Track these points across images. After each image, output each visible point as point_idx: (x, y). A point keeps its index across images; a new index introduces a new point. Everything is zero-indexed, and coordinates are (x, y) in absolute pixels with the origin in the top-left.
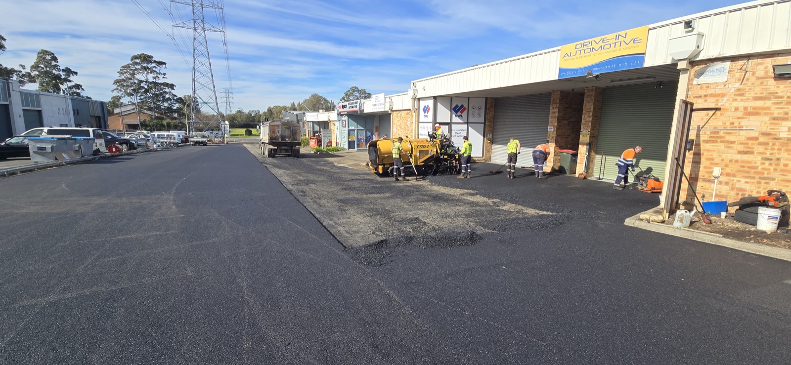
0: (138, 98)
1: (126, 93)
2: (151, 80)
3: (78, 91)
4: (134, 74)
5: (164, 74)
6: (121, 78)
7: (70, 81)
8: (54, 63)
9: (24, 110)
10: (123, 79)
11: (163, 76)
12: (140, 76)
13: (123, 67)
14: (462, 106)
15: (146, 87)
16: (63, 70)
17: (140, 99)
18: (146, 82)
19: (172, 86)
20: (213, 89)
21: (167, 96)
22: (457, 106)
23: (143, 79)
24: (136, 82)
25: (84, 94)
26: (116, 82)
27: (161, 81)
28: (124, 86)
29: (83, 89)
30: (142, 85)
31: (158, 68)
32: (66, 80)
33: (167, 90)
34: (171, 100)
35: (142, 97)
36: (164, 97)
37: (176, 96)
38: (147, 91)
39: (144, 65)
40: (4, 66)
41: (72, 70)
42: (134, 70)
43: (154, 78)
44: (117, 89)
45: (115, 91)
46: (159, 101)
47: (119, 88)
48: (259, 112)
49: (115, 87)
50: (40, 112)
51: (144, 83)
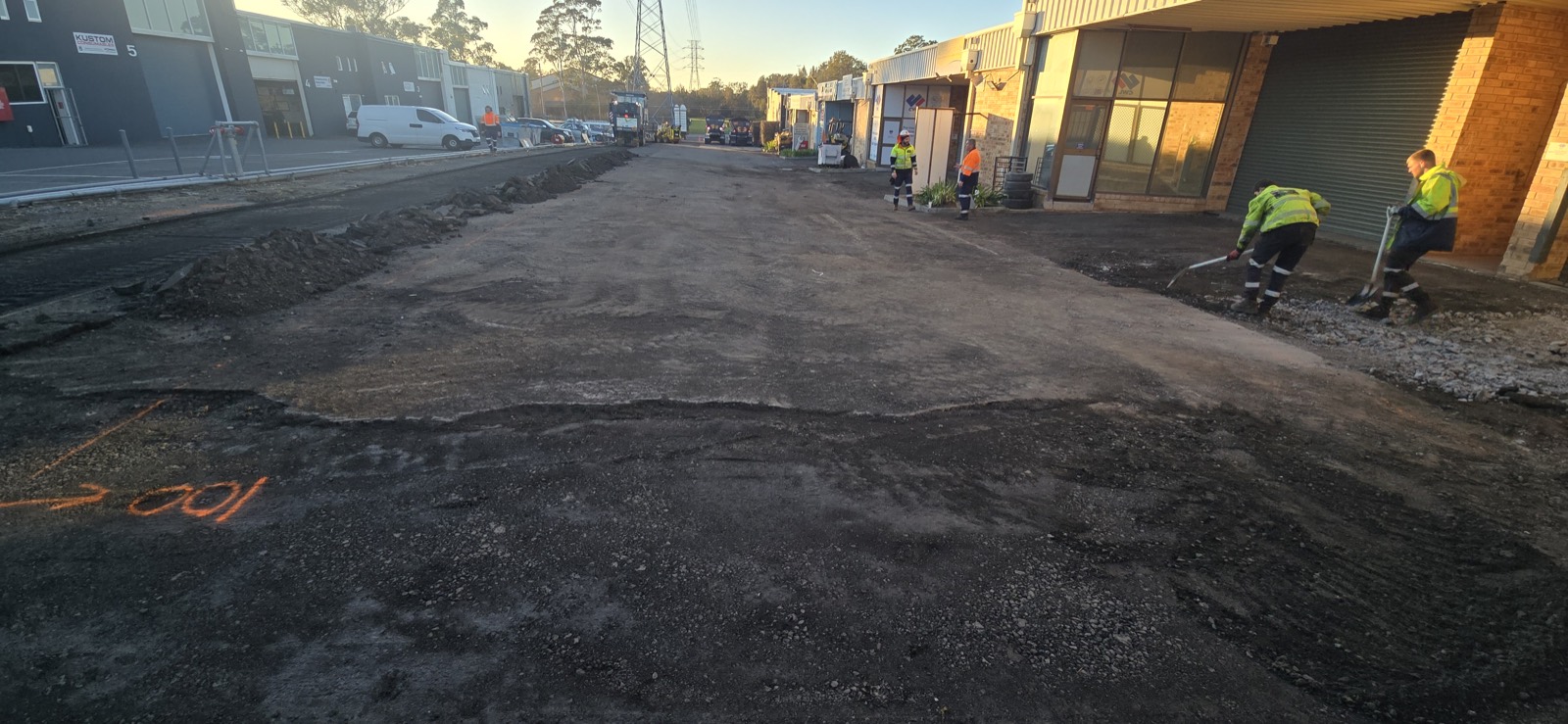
0: (563, 64)
1: (547, 56)
2: (580, 33)
3: (489, 54)
4: (556, 24)
5: (598, 21)
6: (540, 31)
7: (480, 39)
8: (459, 10)
9: (454, 89)
10: (543, 33)
11: (596, 24)
12: (566, 27)
13: (543, 12)
14: (920, 96)
15: (573, 44)
16: (471, 22)
17: (566, 66)
18: (573, 36)
19: (607, 43)
20: (663, 52)
21: (602, 60)
22: (912, 96)
23: (570, 32)
24: (560, 36)
25: (497, 58)
26: (536, 36)
27: (594, 34)
28: (544, 44)
29: (494, 50)
30: (568, 41)
31: (590, 11)
32: (475, 37)
33: (602, 49)
34: (607, 67)
35: (568, 63)
36: (597, 62)
37: (614, 60)
38: (573, 53)
39: (571, 7)
40: (411, 21)
41: (482, 20)
42: (558, 17)
43: (585, 29)
44: (535, 49)
45: (534, 52)
46: (591, 68)
47: (538, 47)
48: (745, 84)
49: (532, 46)
50: (467, 90)
51: (571, 38)
